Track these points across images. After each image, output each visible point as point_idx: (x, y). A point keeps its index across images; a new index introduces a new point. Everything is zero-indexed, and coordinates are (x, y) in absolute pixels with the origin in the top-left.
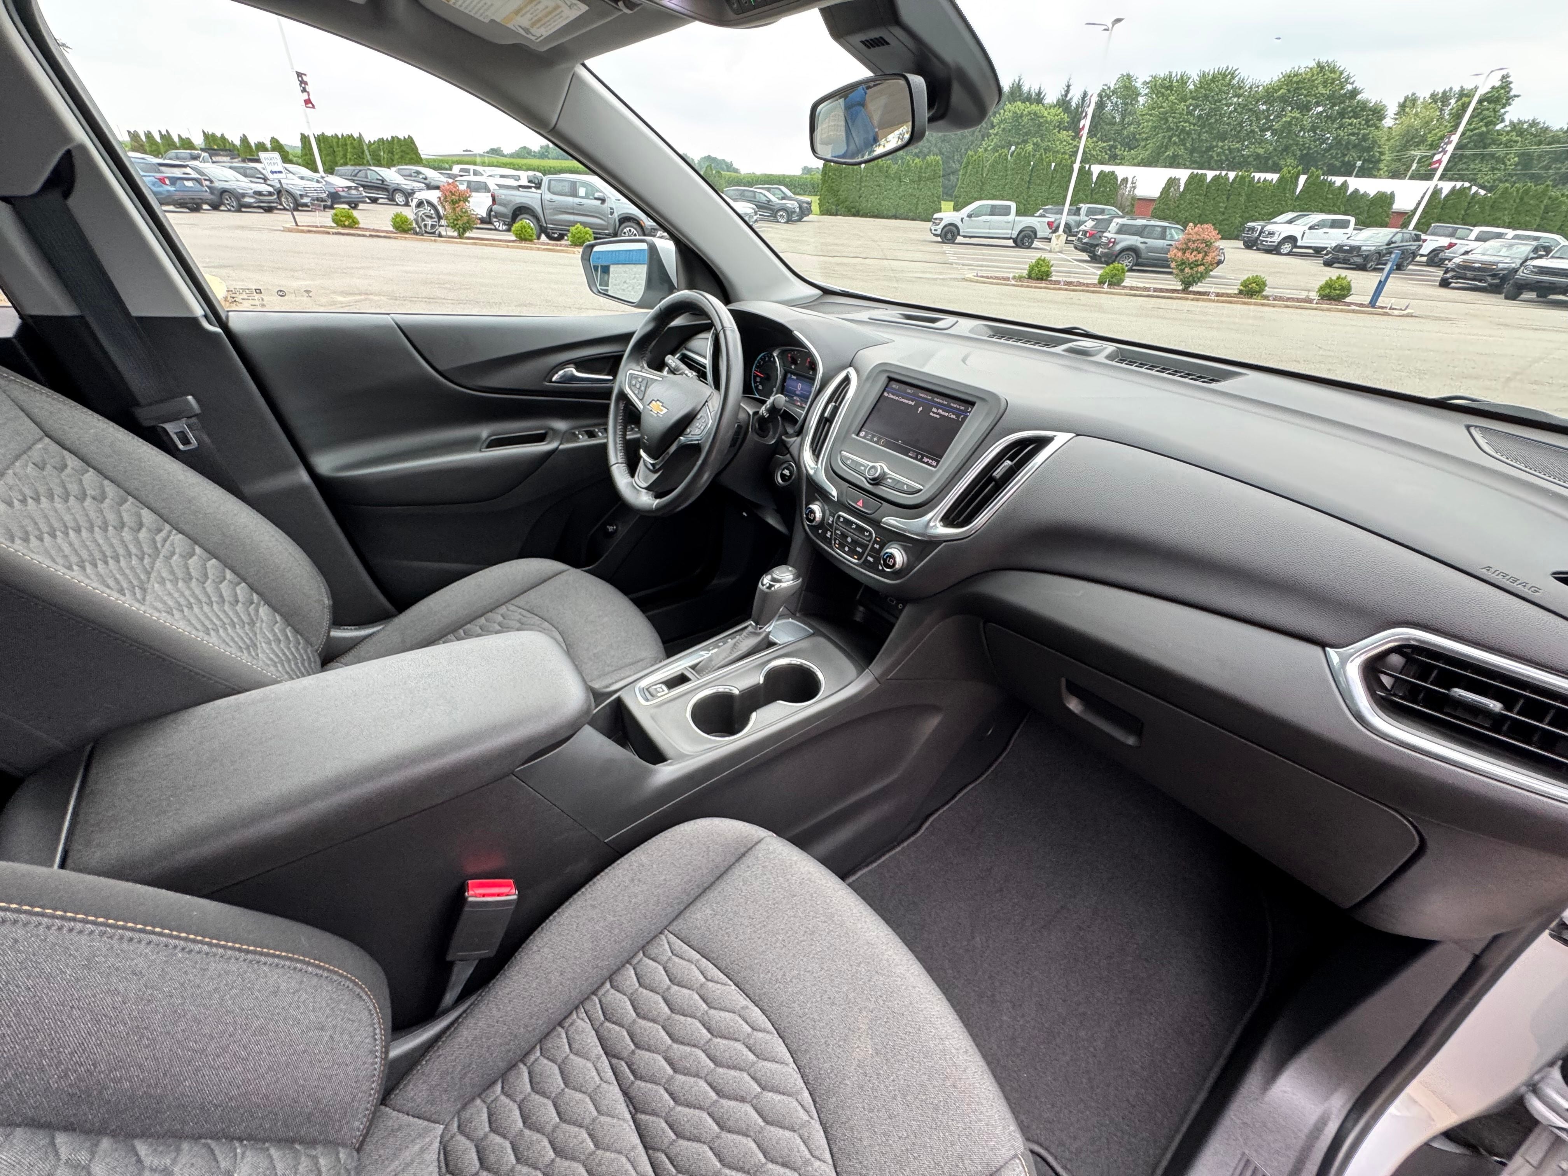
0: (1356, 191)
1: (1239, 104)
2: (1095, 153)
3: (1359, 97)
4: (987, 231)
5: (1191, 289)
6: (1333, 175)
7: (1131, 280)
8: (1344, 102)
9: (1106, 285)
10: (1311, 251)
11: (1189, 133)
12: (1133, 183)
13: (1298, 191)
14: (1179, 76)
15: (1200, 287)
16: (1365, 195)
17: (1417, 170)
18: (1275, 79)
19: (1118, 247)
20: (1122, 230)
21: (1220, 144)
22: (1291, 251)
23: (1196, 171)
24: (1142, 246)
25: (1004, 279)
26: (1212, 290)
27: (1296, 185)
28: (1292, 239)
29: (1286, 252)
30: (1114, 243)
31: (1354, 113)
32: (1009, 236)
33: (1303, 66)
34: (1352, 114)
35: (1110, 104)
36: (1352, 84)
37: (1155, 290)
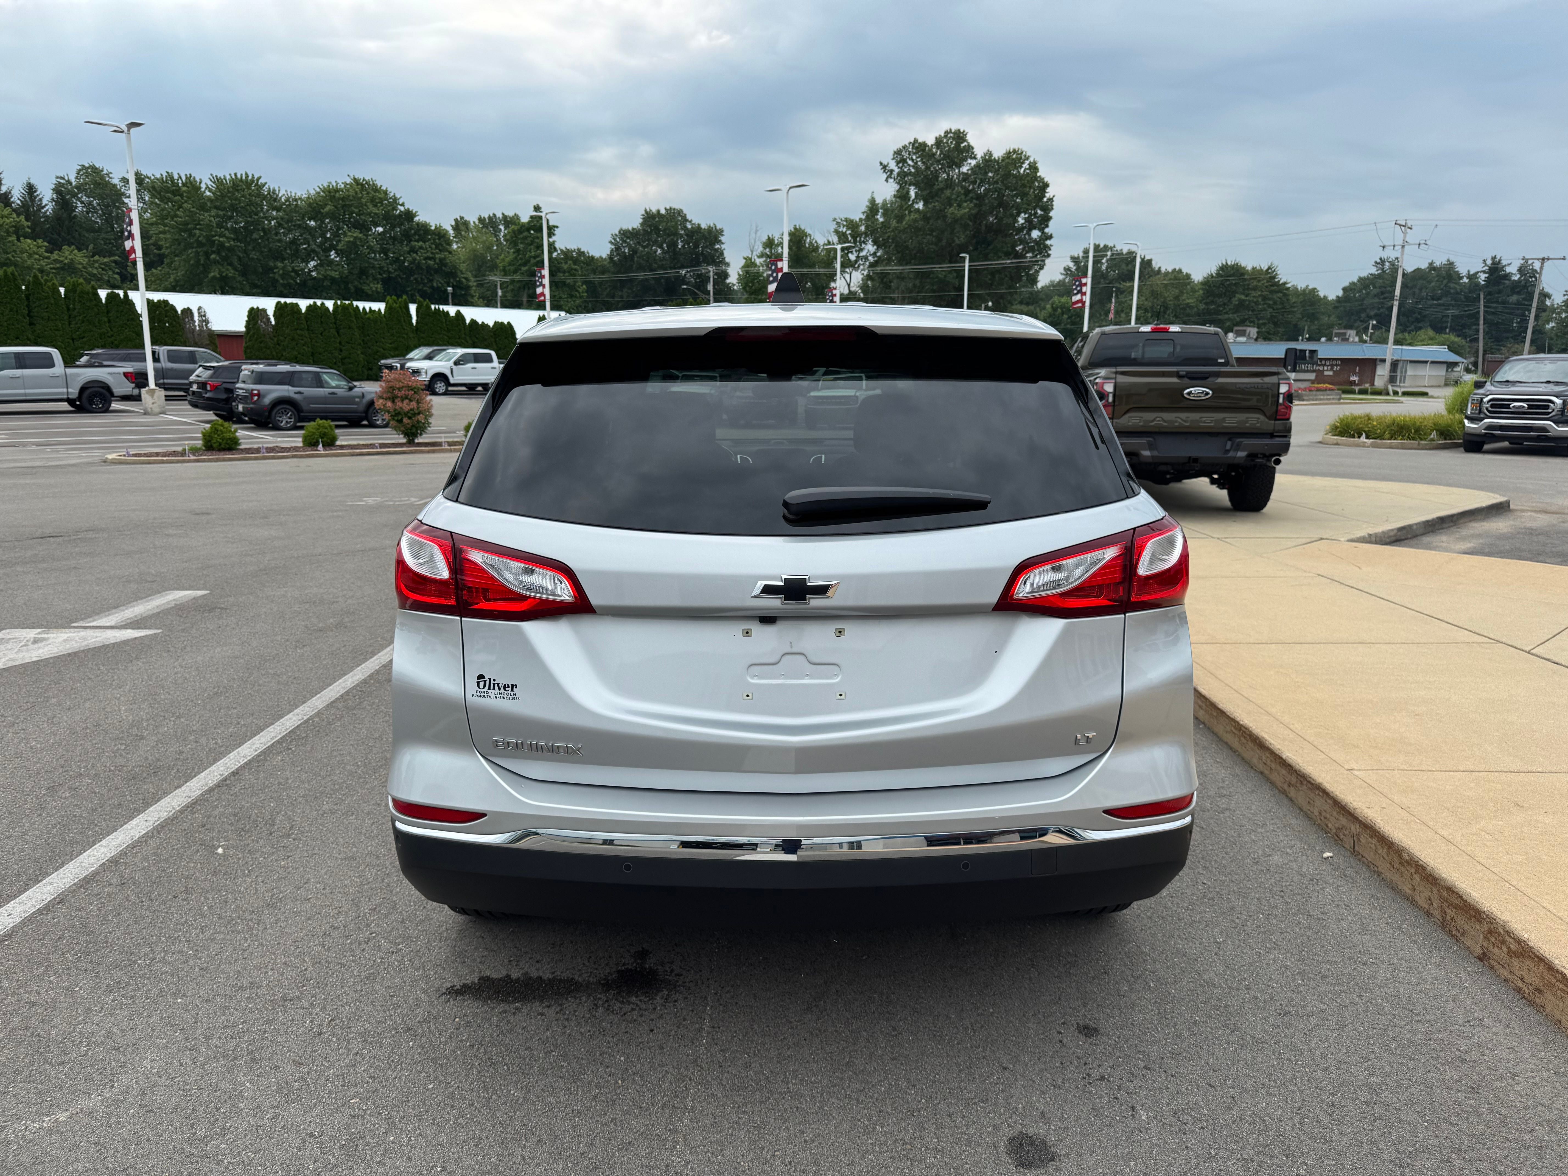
0: (473, 322)
1: (282, 219)
2: (95, 272)
3: (416, 219)
4: (22, 391)
5: (416, 441)
6: (442, 304)
7: (346, 437)
8: (402, 224)
9: (321, 446)
10: (464, 388)
11: (231, 249)
12: (200, 315)
13: (414, 321)
14: (184, 179)
15: (425, 438)
16: (484, 326)
17: (504, 296)
18: (312, 192)
19: (267, 401)
20: (261, 378)
21: (279, 264)
22: (447, 390)
23: (283, 300)
24: (297, 396)
25: (175, 454)
26: (443, 440)
27: (410, 317)
28: (440, 377)
29: (441, 391)
30: (258, 395)
31: (419, 235)
32: (65, 397)
33: (340, 182)
34: (417, 237)
35: (79, 204)
36: (403, 205)
37: (382, 446)
